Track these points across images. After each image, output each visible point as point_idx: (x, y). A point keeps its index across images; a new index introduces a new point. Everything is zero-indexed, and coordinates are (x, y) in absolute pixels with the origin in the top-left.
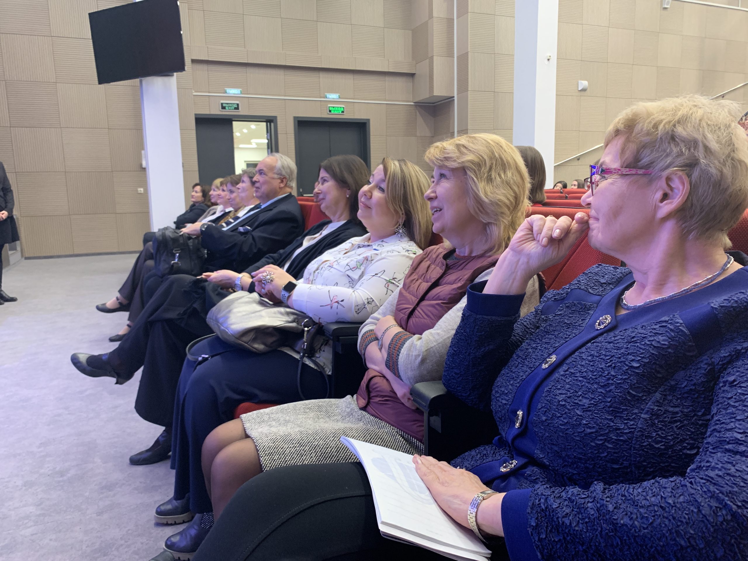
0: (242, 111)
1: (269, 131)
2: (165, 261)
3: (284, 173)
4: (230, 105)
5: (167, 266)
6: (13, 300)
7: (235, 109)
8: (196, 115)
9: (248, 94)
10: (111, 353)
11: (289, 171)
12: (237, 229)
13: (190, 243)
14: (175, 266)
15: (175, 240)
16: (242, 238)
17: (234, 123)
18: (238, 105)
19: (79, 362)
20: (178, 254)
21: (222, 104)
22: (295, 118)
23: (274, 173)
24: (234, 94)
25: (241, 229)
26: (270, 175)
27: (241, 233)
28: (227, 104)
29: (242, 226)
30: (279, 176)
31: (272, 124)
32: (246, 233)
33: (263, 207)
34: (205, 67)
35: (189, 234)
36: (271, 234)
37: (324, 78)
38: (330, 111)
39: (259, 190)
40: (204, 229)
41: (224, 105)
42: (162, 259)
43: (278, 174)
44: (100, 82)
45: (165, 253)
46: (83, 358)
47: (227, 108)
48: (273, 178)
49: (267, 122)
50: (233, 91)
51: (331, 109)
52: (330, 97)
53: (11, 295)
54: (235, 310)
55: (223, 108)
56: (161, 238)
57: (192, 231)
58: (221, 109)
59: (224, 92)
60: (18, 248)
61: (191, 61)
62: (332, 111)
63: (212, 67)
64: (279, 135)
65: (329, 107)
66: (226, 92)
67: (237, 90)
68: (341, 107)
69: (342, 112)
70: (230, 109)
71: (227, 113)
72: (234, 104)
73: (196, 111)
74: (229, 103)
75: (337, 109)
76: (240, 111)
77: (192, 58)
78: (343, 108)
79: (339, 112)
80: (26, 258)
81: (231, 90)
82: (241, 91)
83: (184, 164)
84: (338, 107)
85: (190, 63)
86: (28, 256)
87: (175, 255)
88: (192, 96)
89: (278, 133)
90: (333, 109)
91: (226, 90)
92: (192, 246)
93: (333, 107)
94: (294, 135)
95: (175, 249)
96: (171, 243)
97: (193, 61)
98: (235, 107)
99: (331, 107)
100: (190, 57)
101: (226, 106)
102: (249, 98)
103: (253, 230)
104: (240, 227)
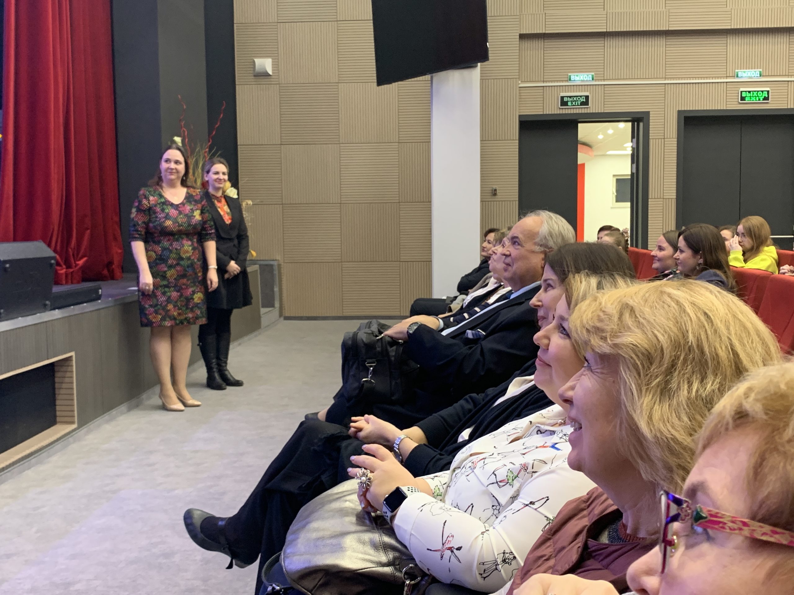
0: (593, 108)
1: (635, 135)
3: (551, 243)
4: (575, 99)
5: (356, 385)
6: (238, 384)
7: (583, 104)
8: (520, 116)
9: (605, 80)
10: (229, 518)
11: (560, 240)
12: (465, 332)
13: (392, 351)
14: (366, 385)
15: (370, 346)
16: (464, 350)
17: (580, 125)
18: (587, 97)
20: (371, 368)
21: (562, 98)
22: (679, 112)
23: (535, 244)
24: (582, 81)
25: (470, 334)
26: (529, 246)
27: (468, 341)
28: (570, 97)
29: (471, 329)
30: (542, 249)
31: (641, 124)
32: (477, 340)
33: (512, 297)
34: (540, 43)
35: (391, 337)
36: (511, 347)
38: (743, 99)
39: (510, 268)
40: (411, 332)
41: (565, 99)
43: (541, 246)
44: (380, 83)
46: (197, 519)
47: (569, 104)
48: (533, 252)
49: (633, 121)
50: (579, 78)
51: (744, 95)
52: (744, 75)
55: (564, 103)
57: (396, 333)
58: (561, 105)
59: (566, 79)
60: (277, 304)
61: (518, 37)
62: (747, 99)
63: (549, 43)
64: (651, 142)
65: (741, 92)
66: (570, 80)
67: (588, 75)
68: (762, 91)
69: (764, 99)
70: (574, 105)
71: (569, 112)
72: (581, 96)
73: (521, 111)
74: (573, 96)
75: (755, 94)
76: (590, 107)
77: (522, 33)
78: (766, 92)
79: (759, 100)
80: (287, 318)
81: (577, 76)
82: (593, 76)
83: (498, 191)
84: (758, 91)
85: (518, 40)
86: (289, 315)
87: (368, 370)
88: (518, 89)
89: (650, 137)
90: (748, 94)
91: (570, 76)
92: (395, 356)
93: (749, 92)
94: (676, 140)
95: (368, 361)
96: (363, 351)
97: (523, 37)
98: (583, 101)
99: (746, 91)
100: (518, 31)
101: (568, 101)
102: (606, 86)
103: (486, 337)
104: (469, 329)
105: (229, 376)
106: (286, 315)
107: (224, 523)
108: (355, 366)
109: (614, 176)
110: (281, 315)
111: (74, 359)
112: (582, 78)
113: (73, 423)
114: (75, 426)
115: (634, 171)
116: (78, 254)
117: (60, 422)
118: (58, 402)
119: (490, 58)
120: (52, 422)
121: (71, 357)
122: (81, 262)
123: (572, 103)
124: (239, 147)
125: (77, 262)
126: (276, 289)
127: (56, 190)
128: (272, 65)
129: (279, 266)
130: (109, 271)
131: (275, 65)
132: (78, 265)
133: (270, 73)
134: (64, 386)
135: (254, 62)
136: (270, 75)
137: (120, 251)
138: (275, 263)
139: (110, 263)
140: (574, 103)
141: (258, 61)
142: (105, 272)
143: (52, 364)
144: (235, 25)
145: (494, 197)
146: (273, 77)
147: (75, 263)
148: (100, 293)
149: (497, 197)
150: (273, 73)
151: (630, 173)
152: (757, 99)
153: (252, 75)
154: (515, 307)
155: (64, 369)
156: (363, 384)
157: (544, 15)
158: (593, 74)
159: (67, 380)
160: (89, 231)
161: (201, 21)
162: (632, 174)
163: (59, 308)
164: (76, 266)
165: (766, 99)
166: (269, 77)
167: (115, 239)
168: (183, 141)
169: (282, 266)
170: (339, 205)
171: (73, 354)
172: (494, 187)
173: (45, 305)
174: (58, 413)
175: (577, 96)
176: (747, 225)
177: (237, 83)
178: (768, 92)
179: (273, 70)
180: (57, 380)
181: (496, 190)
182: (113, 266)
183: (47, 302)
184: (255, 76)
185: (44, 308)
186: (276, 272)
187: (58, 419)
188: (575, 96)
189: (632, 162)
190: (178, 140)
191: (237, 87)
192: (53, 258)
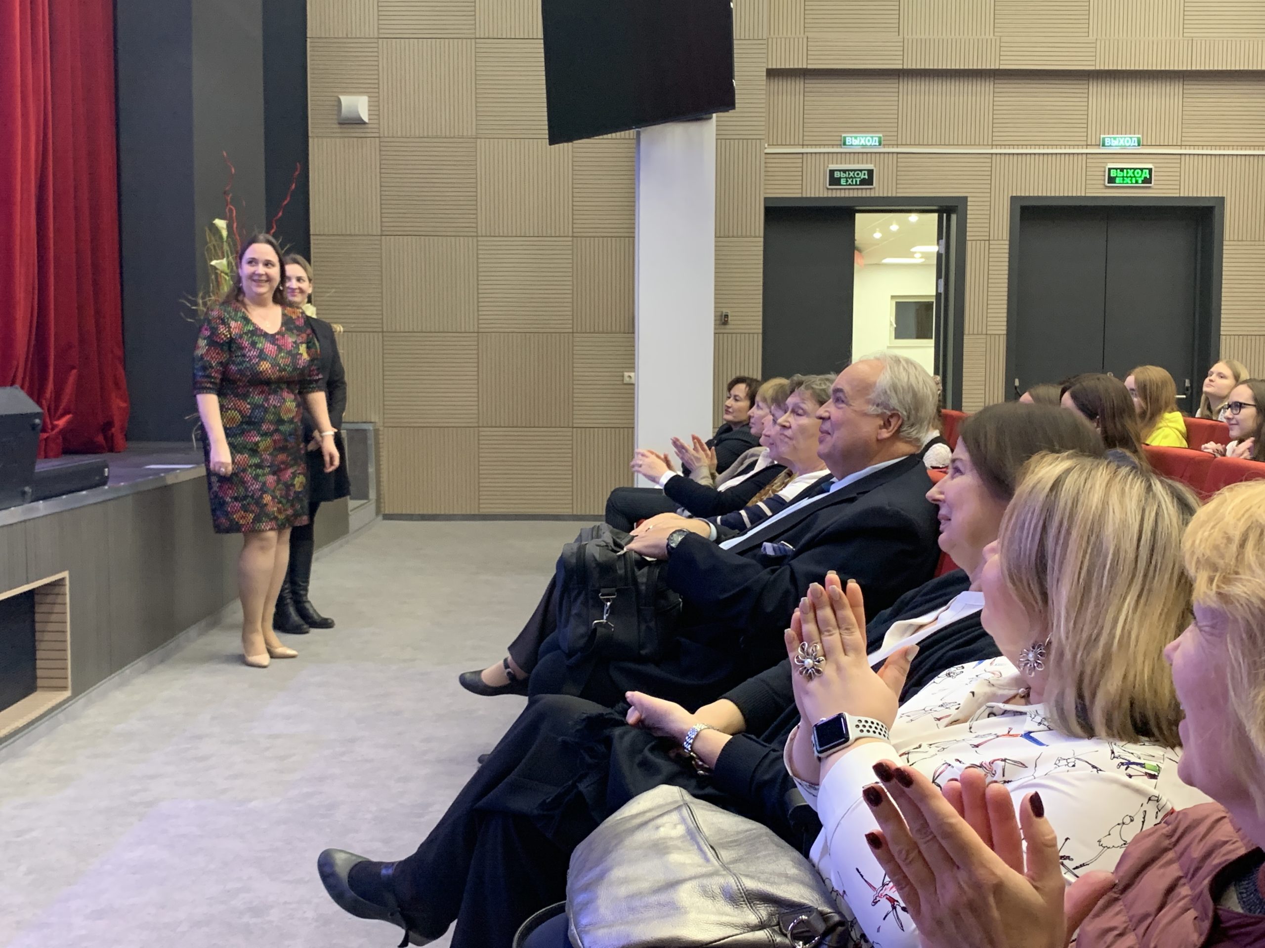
0: (879, 189)
1: (943, 233)
3: (894, 402)
4: (851, 174)
5: (582, 630)
6: (326, 624)
7: (863, 182)
8: (766, 199)
9: (898, 145)
10: (400, 862)
11: (909, 399)
12: (760, 545)
13: (642, 575)
14: (601, 631)
15: (606, 568)
16: (764, 574)
17: (858, 216)
18: (870, 172)
19: (334, 871)
20: (609, 604)
21: (832, 172)
22: (1014, 199)
23: (869, 402)
24: (864, 146)
25: (769, 548)
27: (766, 561)
28: (844, 171)
29: (770, 540)
30: (880, 411)
31: (954, 217)
32: (780, 559)
33: (833, 489)
34: (798, 85)
35: (640, 554)
37: (1098, 93)
38: (1111, 180)
40: (673, 545)
41: (837, 175)
44: (554, 139)
45: (581, 598)
47: (843, 181)
49: (940, 211)
50: (858, 141)
51: (1113, 174)
52: (1115, 143)
53: (324, 614)
54: (617, 873)
55: (834, 181)
56: (574, 561)
57: (647, 547)
58: (830, 185)
59: (839, 143)
60: (372, 495)
61: (765, 74)
62: (1118, 180)
63: (814, 85)
64: (969, 244)
65: (1110, 169)
66: (845, 144)
67: (872, 137)
68: (1142, 169)
69: (1143, 182)
70: (850, 185)
71: (842, 194)
72: (861, 171)
73: (768, 191)
74: (848, 170)
75: (1130, 173)
76: (875, 188)
77: (770, 67)
78: (1147, 171)
79: (1137, 182)
80: (388, 517)
81: (856, 138)
82: (880, 138)
83: (730, 318)
84: (1135, 169)
85: (765, 78)
86: (391, 512)
87: (602, 605)
88: (763, 156)
89: (968, 238)
90: (1120, 174)
91: (845, 138)
92: (646, 584)
93: (1122, 170)
94: (1007, 242)
95: (604, 591)
96: (596, 574)
97: (772, 74)
98: (864, 179)
99: (1116, 169)
100: (764, 65)
101: (840, 178)
102: (899, 155)
103: (796, 554)
104: (768, 541)
105: (311, 611)
106: (387, 512)
107: (390, 871)
108: (579, 601)
109: (893, 297)
110: (378, 512)
111: (67, 582)
112: (863, 142)
113: (64, 688)
114: (67, 694)
115: (941, 290)
116: (57, 408)
117: (41, 687)
118: (39, 654)
119: (737, 105)
120: (29, 687)
121: (63, 579)
122: (61, 423)
123: (847, 181)
124: (312, 237)
125: (56, 423)
126: (371, 470)
127: (22, 302)
128: (369, 106)
129: (376, 431)
130: (106, 438)
131: (374, 108)
132: (57, 426)
133: (366, 119)
134: (51, 627)
135: (339, 101)
136: (365, 123)
137: (123, 405)
138: (370, 427)
139: (109, 424)
140: (850, 181)
141: (347, 101)
142: (100, 439)
143: (31, 594)
144: (308, 40)
145: (723, 327)
146: (370, 126)
147: (52, 423)
148: (106, 474)
149: (728, 327)
150: (369, 119)
151: (934, 293)
152: (1134, 181)
153: (336, 122)
154: (844, 505)
155: (50, 599)
156: (595, 630)
157: (805, 40)
158: (881, 135)
159: (53, 617)
160: (74, 371)
161: (257, 32)
162: (938, 295)
163: (45, 498)
164: (53, 429)
165: (1147, 181)
166: (363, 126)
167: (117, 384)
168: (229, 227)
169: (381, 433)
170: (476, 335)
171: (65, 574)
172: (725, 311)
173: (24, 493)
174: (39, 673)
175: (855, 170)
176: (1141, 377)
177: (310, 134)
178: (1150, 170)
179: (369, 115)
180: (38, 617)
181: (726, 316)
182: (113, 430)
183: (27, 489)
184: (340, 124)
185: (22, 497)
186: (371, 441)
187: (40, 682)
188: (852, 170)
189: (939, 277)
190: (221, 223)
191: (310, 140)
192: (36, 415)
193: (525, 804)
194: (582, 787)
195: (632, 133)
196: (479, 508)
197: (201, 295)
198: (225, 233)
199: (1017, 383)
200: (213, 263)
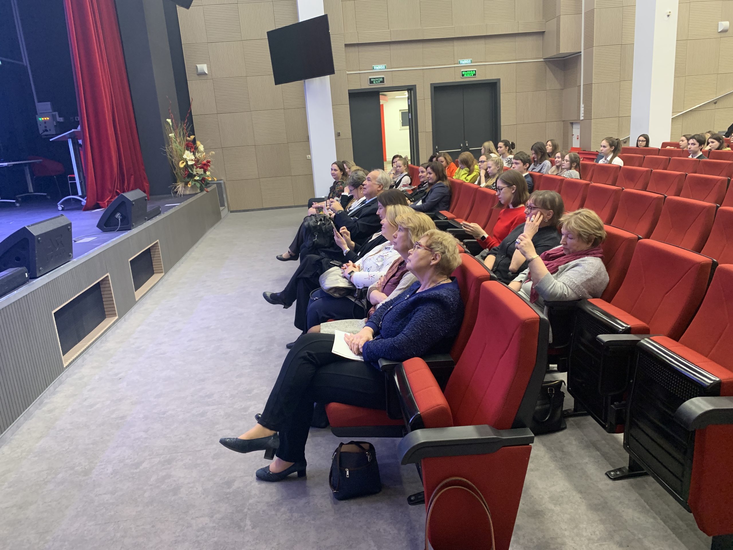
0: (387, 84)
1: (409, 98)
2: (310, 239)
4: (377, 79)
5: (311, 242)
8: (349, 90)
9: (392, 68)
10: (281, 292)
13: (323, 228)
14: (315, 242)
15: (315, 227)
17: (381, 93)
18: (383, 78)
19: (267, 297)
20: (317, 235)
21: (370, 79)
22: (431, 84)
23: (376, 181)
24: (380, 69)
28: (374, 78)
29: (352, 217)
30: (378, 183)
31: (412, 92)
32: (356, 221)
33: (367, 203)
34: (356, 49)
37: (458, 46)
38: (463, 75)
41: (372, 80)
42: (308, 238)
44: (277, 83)
46: (268, 295)
47: (374, 82)
48: (375, 184)
49: (408, 90)
50: (379, 67)
51: (463, 73)
52: (463, 62)
55: (371, 82)
56: (307, 226)
59: (372, 69)
60: (226, 205)
61: (344, 46)
62: (465, 75)
63: (361, 49)
64: (418, 101)
65: (462, 72)
66: (374, 69)
67: (383, 66)
68: (473, 71)
69: (473, 75)
71: (374, 86)
72: (380, 78)
73: (349, 87)
75: (469, 72)
76: (385, 84)
77: (346, 43)
78: (474, 71)
79: (471, 76)
80: (231, 212)
81: (377, 66)
82: (385, 66)
83: (340, 134)
84: (470, 71)
85: (344, 48)
86: (233, 210)
87: (315, 236)
88: (346, 75)
89: (417, 99)
90: (465, 73)
91: (373, 67)
92: (325, 230)
93: (466, 71)
94: (430, 100)
97: (346, 45)
98: (381, 81)
99: (464, 71)
100: (344, 43)
101: (373, 81)
102: (393, 72)
103: (358, 220)
106: (231, 210)
107: (279, 294)
109: (400, 110)
110: (229, 210)
111: (159, 243)
113: (162, 272)
114: (164, 274)
115: (411, 117)
117: (156, 273)
118: (153, 264)
119: (335, 72)
120: (152, 273)
121: (158, 242)
124: (193, 116)
126: (224, 196)
128: (207, 68)
129: (224, 183)
131: (209, 68)
133: (207, 72)
134: (156, 256)
135: (197, 67)
136: (207, 74)
137: (147, 185)
138: (222, 182)
140: (376, 82)
141: (199, 66)
143: (149, 249)
144: (183, 45)
145: (338, 137)
146: (208, 75)
149: (340, 137)
150: (208, 72)
152: (470, 75)
153: (196, 74)
154: (368, 207)
155: (155, 249)
156: (314, 242)
157: (357, 33)
158: (385, 65)
159: (156, 253)
161: (168, 49)
162: (409, 119)
165: (475, 75)
166: (205, 75)
168: (172, 121)
169: (226, 183)
170: (254, 146)
171: (158, 240)
172: (339, 131)
173: (146, 219)
174: (154, 269)
175: (378, 78)
177: (188, 79)
178: (475, 71)
180: (152, 253)
181: (339, 133)
183: (146, 218)
184: (198, 75)
185: (146, 220)
186: (223, 186)
187: (155, 272)
188: (377, 78)
189: (409, 113)
190: (169, 120)
191: (188, 82)
192: (145, 197)
193: (307, 276)
194: (318, 271)
195: (302, 81)
196: (263, 206)
197: (166, 146)
198: (171, 124)
199: (437, 147)
200: (170, 135)
